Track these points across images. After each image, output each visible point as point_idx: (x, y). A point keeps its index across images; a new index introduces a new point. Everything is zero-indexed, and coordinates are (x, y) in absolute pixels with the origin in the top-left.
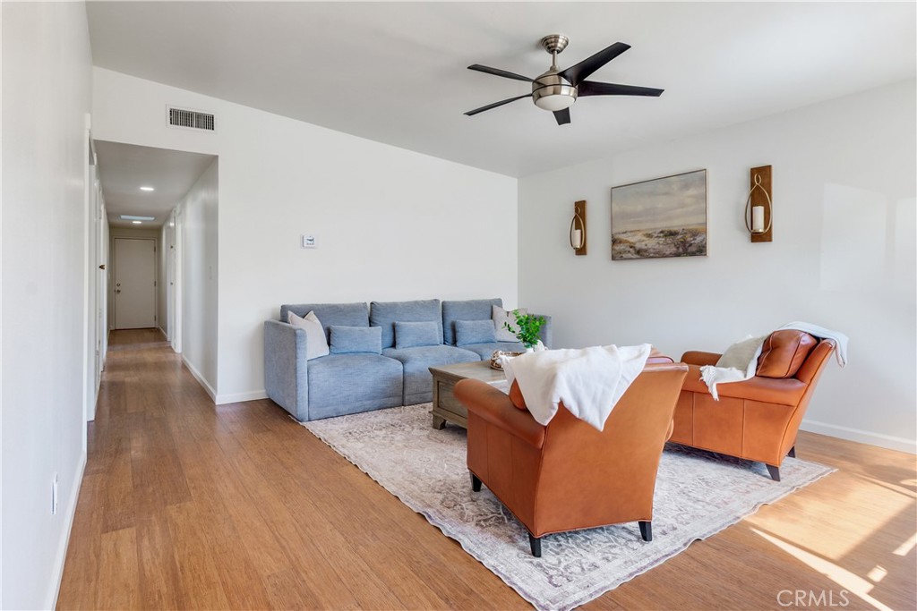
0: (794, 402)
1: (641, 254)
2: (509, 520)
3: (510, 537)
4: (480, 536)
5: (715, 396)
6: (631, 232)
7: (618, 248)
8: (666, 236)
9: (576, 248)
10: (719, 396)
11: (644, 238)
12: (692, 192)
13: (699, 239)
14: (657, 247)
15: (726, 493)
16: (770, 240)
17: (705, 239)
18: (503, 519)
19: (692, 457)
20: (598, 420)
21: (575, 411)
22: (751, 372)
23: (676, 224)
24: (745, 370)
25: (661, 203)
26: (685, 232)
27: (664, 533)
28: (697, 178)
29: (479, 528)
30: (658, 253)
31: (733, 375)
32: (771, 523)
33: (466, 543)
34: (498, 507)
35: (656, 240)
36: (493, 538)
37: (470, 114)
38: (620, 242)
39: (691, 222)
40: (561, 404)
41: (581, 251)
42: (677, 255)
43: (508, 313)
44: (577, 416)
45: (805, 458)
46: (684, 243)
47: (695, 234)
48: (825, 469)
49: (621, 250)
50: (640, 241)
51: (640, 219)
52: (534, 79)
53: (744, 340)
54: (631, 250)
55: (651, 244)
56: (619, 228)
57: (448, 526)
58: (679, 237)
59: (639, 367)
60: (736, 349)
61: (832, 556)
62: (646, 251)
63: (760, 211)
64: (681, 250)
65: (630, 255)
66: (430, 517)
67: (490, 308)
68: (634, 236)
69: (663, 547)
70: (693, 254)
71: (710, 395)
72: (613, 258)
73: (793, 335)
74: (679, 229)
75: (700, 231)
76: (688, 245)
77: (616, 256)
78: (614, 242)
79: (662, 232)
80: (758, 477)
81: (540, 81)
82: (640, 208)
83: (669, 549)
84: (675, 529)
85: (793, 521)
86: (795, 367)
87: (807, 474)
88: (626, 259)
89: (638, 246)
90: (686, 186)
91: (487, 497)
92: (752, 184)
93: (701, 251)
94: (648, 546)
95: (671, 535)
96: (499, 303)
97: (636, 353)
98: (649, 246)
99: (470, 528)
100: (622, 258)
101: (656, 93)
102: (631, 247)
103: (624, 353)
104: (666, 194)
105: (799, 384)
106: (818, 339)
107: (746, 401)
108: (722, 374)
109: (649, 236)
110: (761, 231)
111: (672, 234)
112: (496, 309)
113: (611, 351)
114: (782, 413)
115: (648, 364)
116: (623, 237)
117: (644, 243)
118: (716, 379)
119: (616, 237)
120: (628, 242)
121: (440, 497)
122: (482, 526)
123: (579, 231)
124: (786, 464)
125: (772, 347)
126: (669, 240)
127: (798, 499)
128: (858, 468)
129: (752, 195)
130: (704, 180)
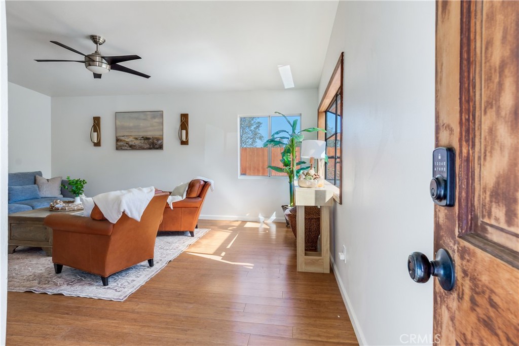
0: (198, 206)
1: (132, 147)
2: (85, 278)
3: (89, 284)
4: (72, 288)
5: (172, 208)
6: (127, 136)
7: (119, 144)
8: (144, 139)
9: (94, 143)
10: (173, 208)
11: (134, 140)
12: (156, 120)
13: (160, 142)
14: (140, 144)
15: (177, 245)
16: (188, 144)
17: (162, 142)
18: (82, 279)
19: (161, 236)
20: (138, 218)
21: (129, 215)
22: (185, 197)
23: (149, 134)
24: (182, 196)
25: (142, 124)
26: (154, 138)
27: (158, 263)
28: (159, 114)
29: (69, 286)
30: (141, 147)
31: (179, 198)
32: (193, 250)
33: (65, 293)
34: (76, 276)
35: (140, 141)
36: (80, 287)
37: (38, 61)
38: (121, 141)
39: (156, 134)
40: (124, 212)
41: (98, 144)
42: (150, 149)
43: (48, 180)
44: (130, 217)
45: (201, 228)
46: (153, 143)
47: (158, 139)
48: (207, 230)
49: (121, 145)
50: (132, 141)
51: (132, 130)
52: (86, 55)
53: (180, 185)
54: (127, 145)
55: (137, 143)
56: (120, 134)
57: (51, 291)
58: (151, 140)
59: (153, 194)
60: (177, 188)
61: (212, 253)
62: (135, 146)
63: (184, 132)
64: (152, 146)
65: (126, 148)
66: (35, 290)
67: (33, 178)
68: (129, 138)
69: (158, 267)
70: (157, 149)
71: (170, 208)
72: (117, 149)
73: (198, 181)
74: (151, 137)
75: (160, 139)
76: (155, 144)
77: (118, 148)
78: (117, 140)
79: (142, 137)
80: (186, 237)
81: (91, 57)
82: (131, 125)
83: (161, 267)
84: (161, 260)
85: (199, 247)
86: (199, 193)
87: (202, 232)
88: (124, 150)
89: (130, 143)
90: (154, 117)
91: (67, 274)
92: (181, 121)
93: (160, 147)
94: (152, 268)
95: (160, 262)
96: (40, 174)
97: (150, 190)
98: (136, 144)
99: (65, 287)
100: (122, 149)
101: (147, 77)
102: (127, 144)
103: (145, 190)
104: (144, 119)
105: (200, 199)
106: (206, 182)
107: (183, 208)
108: (174, 199)
109: (136, 139)
110: (185, 140)
111: (147, 139)
112: (38, 177)
113: (140, 190)
114: (195, 210)
115: (155, 194)
116: (123, 138)
117: (134, 142)
118: (172, 201)
119: (119, 138)
120: (125, 141)
121: (37, 282)
122: (70, 285)
123: (96, 133)
124: (196, 231)
125: (191, 185)
126: (146, 142)
127: (200, 241)
128: (216, 227)
129: (181, 125)
130: (162, 116)
